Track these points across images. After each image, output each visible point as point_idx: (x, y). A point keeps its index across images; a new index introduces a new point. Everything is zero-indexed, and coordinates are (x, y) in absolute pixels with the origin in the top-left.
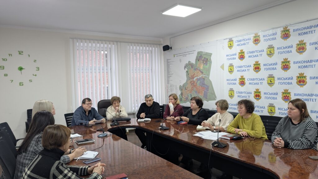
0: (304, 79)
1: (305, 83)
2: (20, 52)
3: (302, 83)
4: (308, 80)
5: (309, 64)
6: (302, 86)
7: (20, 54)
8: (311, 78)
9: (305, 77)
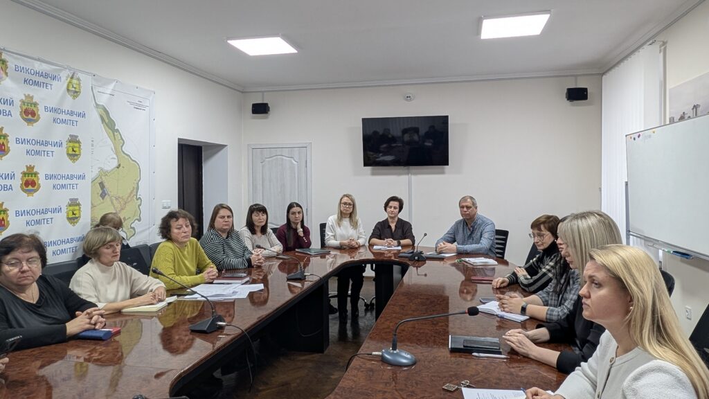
0: (33, 178)
1: (35, 188)
3: (30, 187)
4: (41, 180)
5: (42, 148)
6: (30, 192)
8: (48, 177)
9: (36, 174)
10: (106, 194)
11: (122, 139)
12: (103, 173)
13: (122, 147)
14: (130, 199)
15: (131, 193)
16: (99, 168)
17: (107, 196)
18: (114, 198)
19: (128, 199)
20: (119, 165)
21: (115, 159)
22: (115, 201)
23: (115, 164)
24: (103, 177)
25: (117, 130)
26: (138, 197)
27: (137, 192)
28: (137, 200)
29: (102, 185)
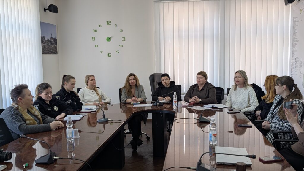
2: (108, 22)
7: (108, 24)
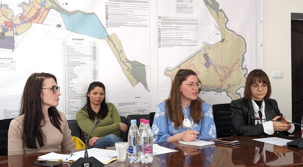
10: (210, 64)
11: (226, 17)
12: (207, 46)
13: (226, 24)
14: (234, 69)
15: (236, 63)
16: (203, 43)
17: (211, 65)
18: (218, 67)
19: (232, 68)
20: (223, 40)
21: (218, 34)
22: (219, 70)
23: (220, 38)
24: (207, 50)
25: (221, 10)
26: (244, 67)
27: (242, 63)
28: (243, 69)
29: (206, 56)
